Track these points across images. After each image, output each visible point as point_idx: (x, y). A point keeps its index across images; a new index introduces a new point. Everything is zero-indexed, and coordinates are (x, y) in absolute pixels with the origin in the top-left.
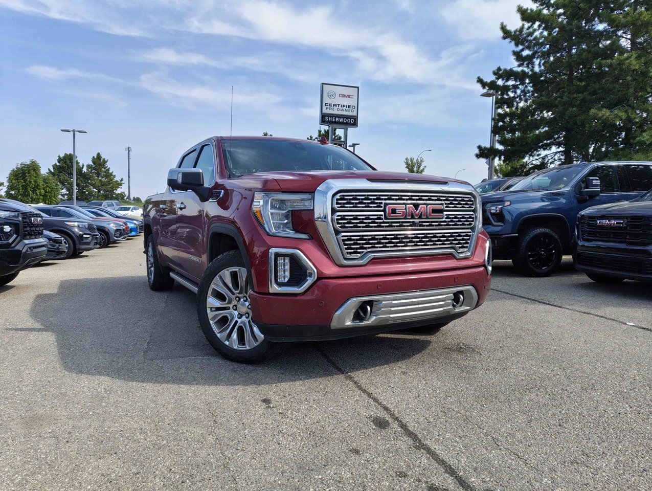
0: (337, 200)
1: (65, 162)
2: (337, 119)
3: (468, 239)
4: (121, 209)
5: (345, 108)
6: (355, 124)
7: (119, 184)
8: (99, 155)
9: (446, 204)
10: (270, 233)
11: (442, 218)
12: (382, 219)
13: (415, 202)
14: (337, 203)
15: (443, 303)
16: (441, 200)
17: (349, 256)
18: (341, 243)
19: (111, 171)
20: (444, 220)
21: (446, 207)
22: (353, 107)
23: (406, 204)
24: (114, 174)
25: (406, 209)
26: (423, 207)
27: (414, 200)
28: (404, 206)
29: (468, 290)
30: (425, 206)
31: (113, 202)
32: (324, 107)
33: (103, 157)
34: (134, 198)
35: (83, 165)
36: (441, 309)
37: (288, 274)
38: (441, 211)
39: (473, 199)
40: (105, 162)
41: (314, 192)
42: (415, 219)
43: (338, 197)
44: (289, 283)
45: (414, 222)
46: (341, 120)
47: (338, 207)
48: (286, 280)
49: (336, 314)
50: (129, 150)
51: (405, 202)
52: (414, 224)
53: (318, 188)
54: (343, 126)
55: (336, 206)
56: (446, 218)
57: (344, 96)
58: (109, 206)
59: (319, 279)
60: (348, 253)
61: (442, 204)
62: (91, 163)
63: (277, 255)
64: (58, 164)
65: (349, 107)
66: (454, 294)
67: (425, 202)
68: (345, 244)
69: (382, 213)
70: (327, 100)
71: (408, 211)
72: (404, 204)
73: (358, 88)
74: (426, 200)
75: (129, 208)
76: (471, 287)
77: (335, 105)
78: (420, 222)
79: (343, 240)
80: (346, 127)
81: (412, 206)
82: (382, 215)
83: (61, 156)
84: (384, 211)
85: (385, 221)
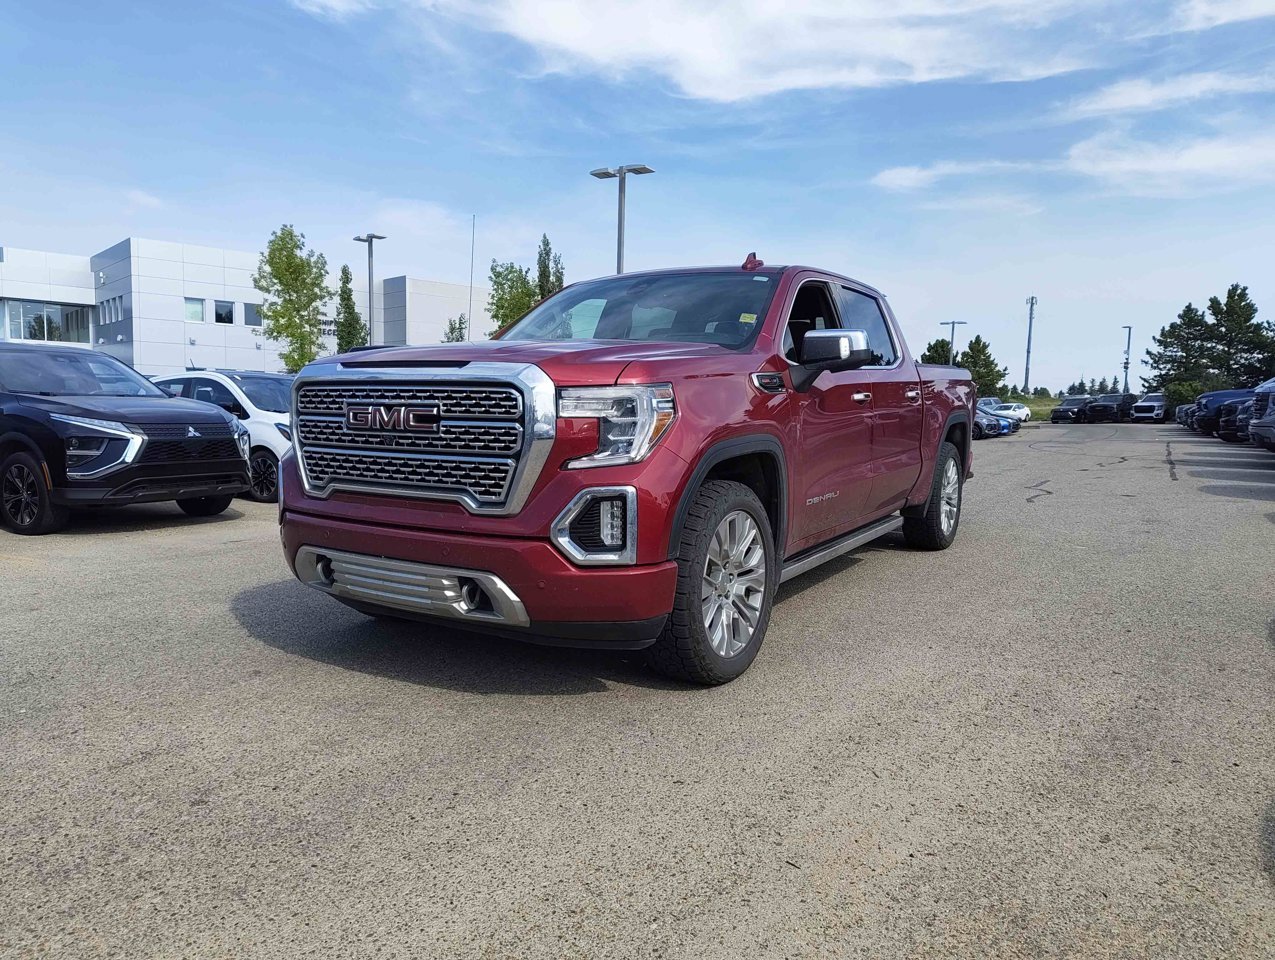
1: (936, 351)
4: (1001, 408)
7: (1001, 375)
8: (978, 337)
19: (992, 359)
21: (446, 411)
24: (996, 362)
31: (992, 399)
33: (983, 340)
34: (1036, 389)
35: (957, 353)
38: (437, 419)
40: (985, 346)
50: (1032, 302)
58: (985, 404)
62: (968, 350)
64: (928, 354)
75: (1011, 407)
83: (932, 344)
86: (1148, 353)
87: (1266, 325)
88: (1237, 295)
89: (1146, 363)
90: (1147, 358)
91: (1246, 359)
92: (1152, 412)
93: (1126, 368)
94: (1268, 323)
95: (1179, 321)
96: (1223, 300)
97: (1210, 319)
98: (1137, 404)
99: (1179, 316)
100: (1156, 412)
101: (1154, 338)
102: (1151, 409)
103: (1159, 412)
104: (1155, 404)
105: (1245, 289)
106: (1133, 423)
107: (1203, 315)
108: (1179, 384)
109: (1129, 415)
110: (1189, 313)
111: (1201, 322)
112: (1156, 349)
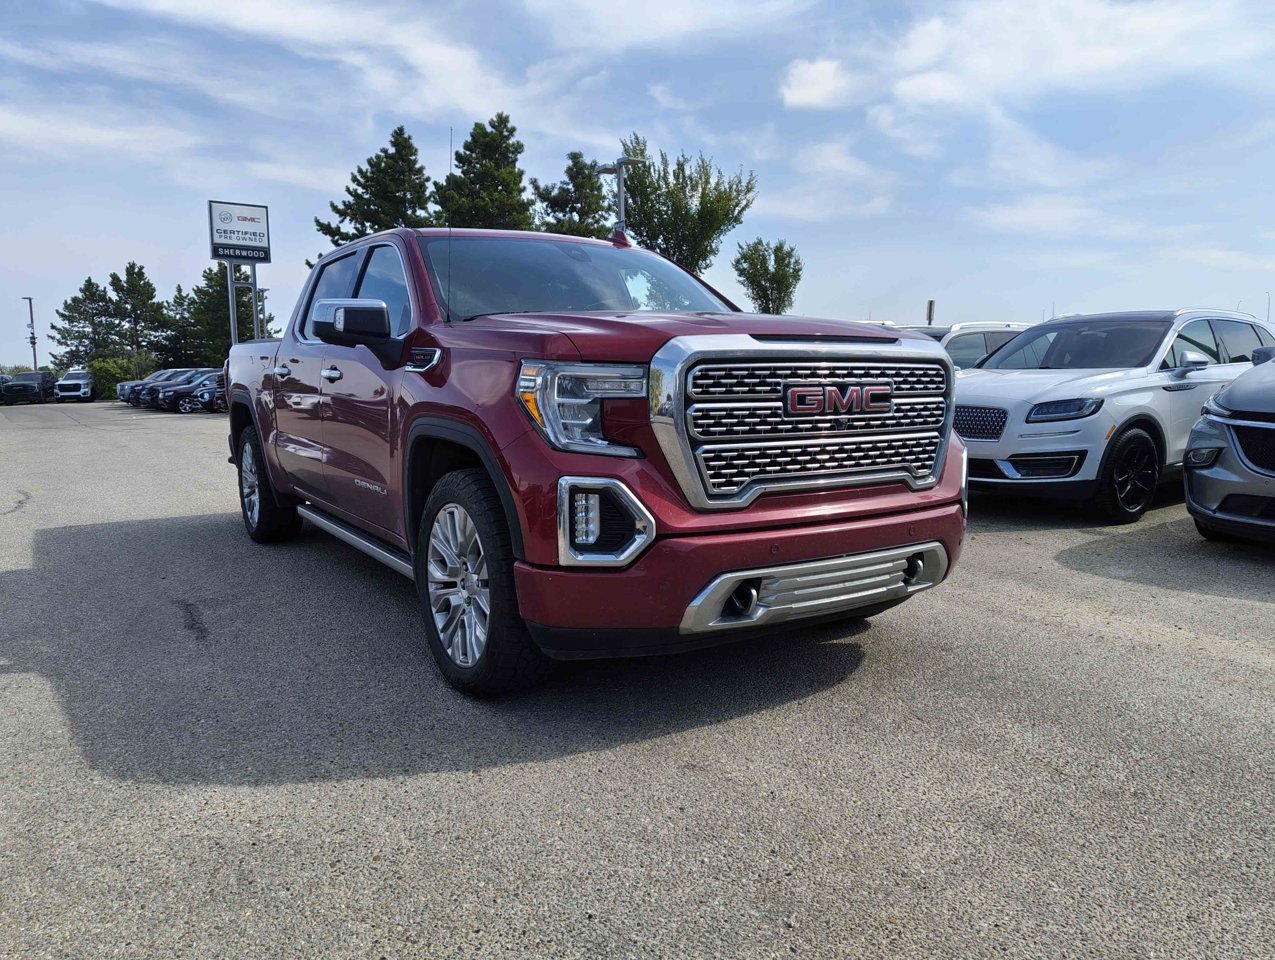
0: (695, 378)
2: (238, 252)
3: (933, 451)
5: (248, 236)
6: (266, 259)
9: (895, 383)
10: (557, 444)
11: (889, 412)
12: (779, 416)
13: (841, 380)
14: (695, 386)
15: (887, 577)
16: (887, 376)
17: (716, 491)
18: (702, 465)
20: (891, 414)
21: (897, 389)
22: (261, 235)
23: (824, 385)
25: (824, 395)
26: (856, 391)
27: (838, 376)
28: (821, 388)
29: (932, 551)
30: (858, 388)
32: (216, 235)
36: (885, 589)
37: (594, 527)
38: (886, 397)
39: (942, 372)
41: (649, 363)
42: (841, 414)
43: (696, 371)
44: (598, 547)
45: (838, 419)
46: (244, 253)
47: (697, 393)
48: (592, 539)
49: (691, 605)
51: (822, 380)
52: (836, 424)
53: (657, 355)
54: (249, 261)
55: (691, 389)
56: (896, 411)
57: (245, 219)
59: (660, 537)
60: (714, 485)
61: (888, 384)
63: (574, 490)
65: (254, 234)
66: (908, 559)
67: (858, 380)
68: (710, 468)
69: (780, 404)
70: (218, 225)
71: (827, 399)
72: (820, 385)
73: (266, 207)
74: (861, 376)
76: (938, 544)
77: (233, 232)
78: (849, 419)
79: (707, 460)
80: (253, 262)
81: (834, 388)
82: (779, 408)
84: (783, 399)
85: (786, 419)
86: (53, 327)
87: (165, 304)
88: (135, 273)
89: (53, 338)
90: (54, 333)
91: (155, 337)
92: (79, 390)
93: (33, 343)
94: (167, 302)
95: (80, 295)
96: (123, 277)
97: (113, 295)
98: (59, 383)
99: (81, 290)
100: (82, 390)
101: (57, 311)
102: (77, 387)
103: (86, 390)
104: (80, 382)
105: (141, 268)
106: (59, 403)
107: (105, 291)
108: (103, 361)
109: (52, 394)
110: (90, 287)
111: (103, 297)
112: (62, 324)
